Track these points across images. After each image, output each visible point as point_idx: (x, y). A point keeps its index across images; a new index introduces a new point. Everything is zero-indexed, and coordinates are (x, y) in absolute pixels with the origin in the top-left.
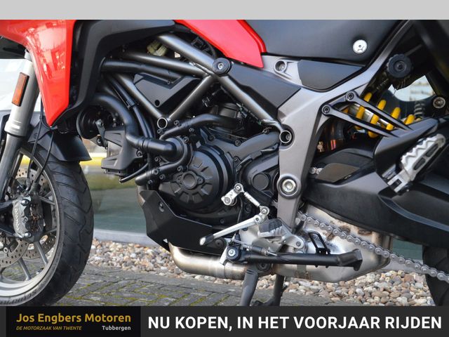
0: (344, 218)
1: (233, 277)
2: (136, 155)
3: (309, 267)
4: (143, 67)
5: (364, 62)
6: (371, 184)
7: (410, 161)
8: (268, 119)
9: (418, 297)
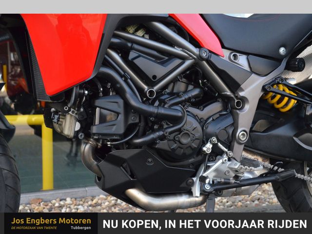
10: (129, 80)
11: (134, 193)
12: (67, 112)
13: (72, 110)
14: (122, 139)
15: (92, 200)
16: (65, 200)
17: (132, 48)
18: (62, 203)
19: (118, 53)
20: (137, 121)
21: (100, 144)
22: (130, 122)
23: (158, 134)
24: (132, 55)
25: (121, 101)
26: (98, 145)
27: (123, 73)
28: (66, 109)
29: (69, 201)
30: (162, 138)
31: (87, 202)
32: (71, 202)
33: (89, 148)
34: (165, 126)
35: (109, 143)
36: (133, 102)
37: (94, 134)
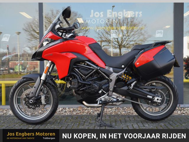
0: (120, 94)
1: (99, 107)
2: (80, 84)
3: (114, 103)
4: (81, 67)
5: (123, 69)
6: (125, 88)
7: (132, 85)
8: (107, 78)
9: (122, 112)
10: (79, 75)
11: (84, 102)
14: (78, 89)
19: (77, 69)
22: (79, 85)
23: (85, 88)
36: (79, 81)
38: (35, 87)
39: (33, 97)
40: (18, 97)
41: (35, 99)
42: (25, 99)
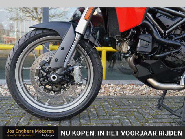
10: (155, 27)
12: (125, 41)
13: (127, 40)
14: (150, 55)
15: (122, 86)
16: (111, 84)
17: (158, 12)
18: (109, 85)
19: (151, 14)
20: (158, 46)
21: (137, 57)
22: (154, 47)
23: (168, 53)
24: (158, 15)
25: (151, 37)
26: (136, 57)
27: (153, 23)
28: (125, 39)
29: (112, 85)
30: (170, 55)
31: (120, 86)
32: (113, 86)
33: (132, 59)
34: (171, 50)
35: (144, 56)
37: (137, 51)
38: (62, 49)
39: (57, 69)
40: (24, 68)
41: (63, 72)
42: (38, 73)
